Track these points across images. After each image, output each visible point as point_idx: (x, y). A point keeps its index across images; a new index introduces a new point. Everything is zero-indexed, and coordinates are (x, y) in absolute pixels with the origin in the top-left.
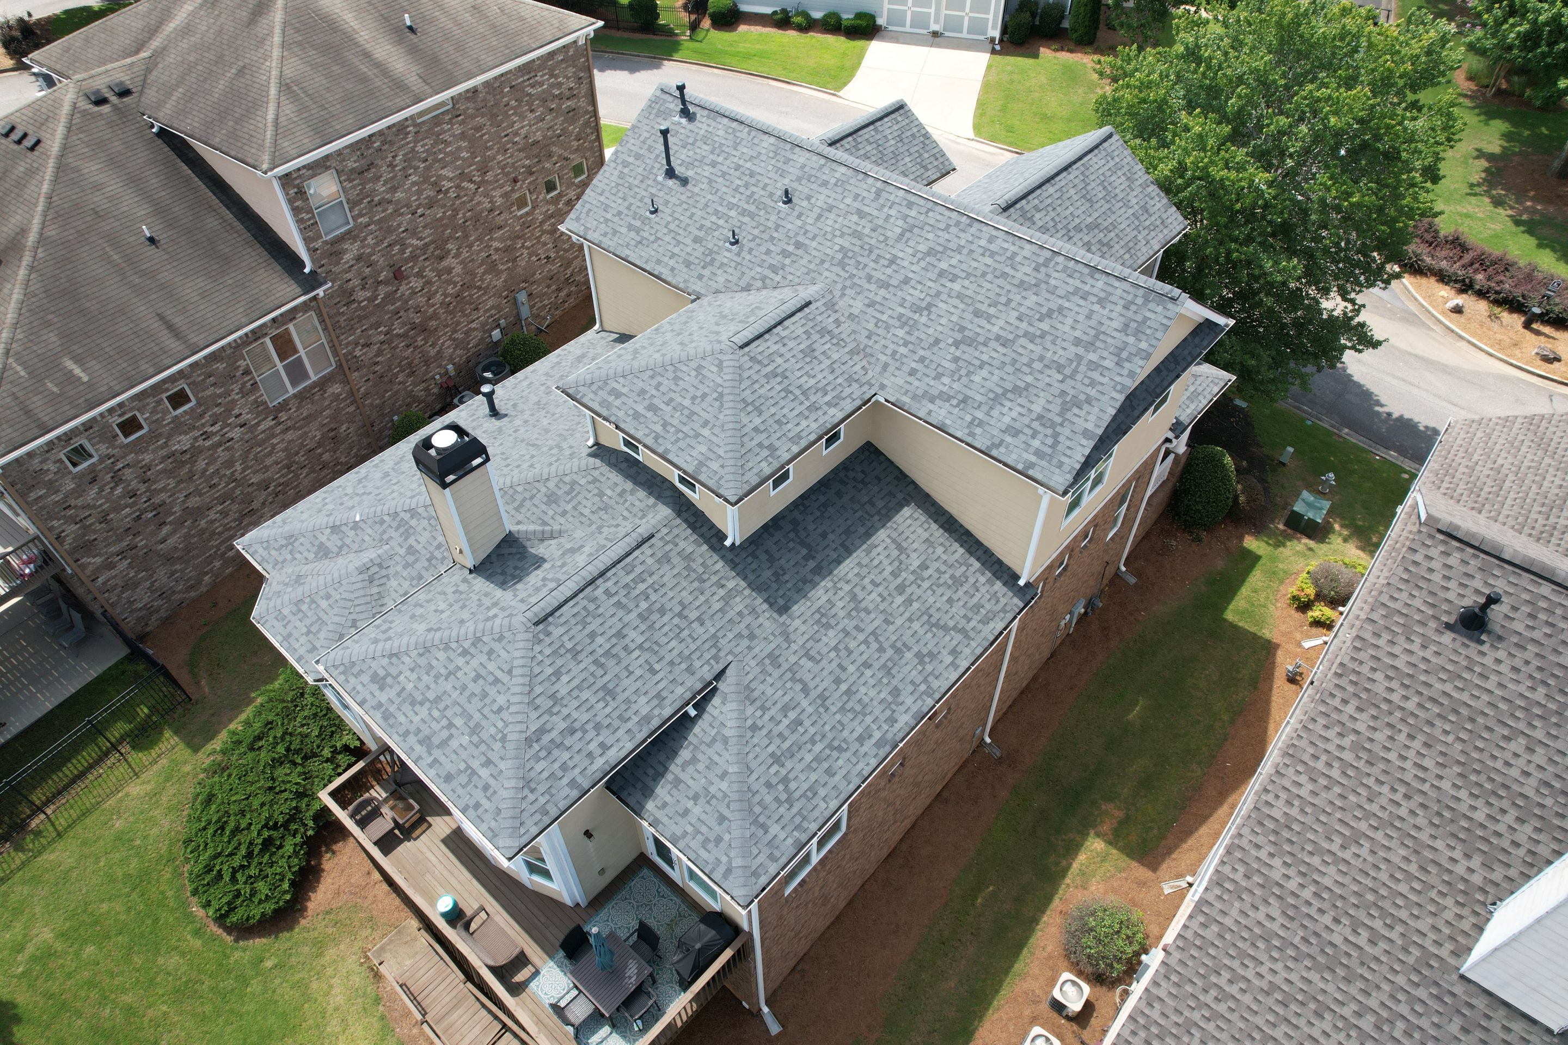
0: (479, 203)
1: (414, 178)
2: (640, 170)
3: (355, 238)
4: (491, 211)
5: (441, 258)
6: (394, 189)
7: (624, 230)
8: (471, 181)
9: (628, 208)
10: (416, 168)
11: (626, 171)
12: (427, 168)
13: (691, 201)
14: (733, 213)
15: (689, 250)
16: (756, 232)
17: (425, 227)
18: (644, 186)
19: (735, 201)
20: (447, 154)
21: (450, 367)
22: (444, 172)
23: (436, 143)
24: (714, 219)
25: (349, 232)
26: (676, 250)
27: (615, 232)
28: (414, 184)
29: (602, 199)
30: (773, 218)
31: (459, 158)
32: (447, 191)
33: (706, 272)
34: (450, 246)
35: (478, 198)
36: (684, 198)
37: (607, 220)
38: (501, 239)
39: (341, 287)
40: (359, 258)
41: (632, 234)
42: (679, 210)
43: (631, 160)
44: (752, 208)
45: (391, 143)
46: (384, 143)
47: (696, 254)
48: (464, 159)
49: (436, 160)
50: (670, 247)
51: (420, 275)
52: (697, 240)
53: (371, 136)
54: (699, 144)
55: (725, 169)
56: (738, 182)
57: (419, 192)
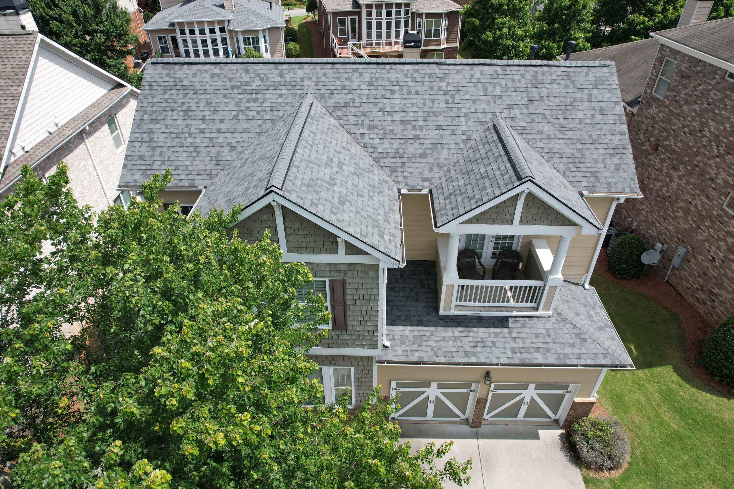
0: (711, 166)
1: (696, 107)
3: (658, 107)
4: (711, 179)
5: (674, 168)
6: (687, 102)
8: (718, 147)
10: (702, 104)
12: (706, 110)
17: (681, 141)
20: (720, 114)
21: (636, 224)
22: (711, 123)
23: (721, 100)
25: (658, 100)
28: (695, 111)
31: (723, 124)
32: (704, 136)
34: (681, 167)
35: (711, 162)
38: (703, 203)
39: (640, 121)
40: (653, 118)
45: (704, 76)
46: (702, 71)
48: (725, 129)
49: (713, 111)
51: (662, 161)
53: (701, 61)
57: (693, 119)
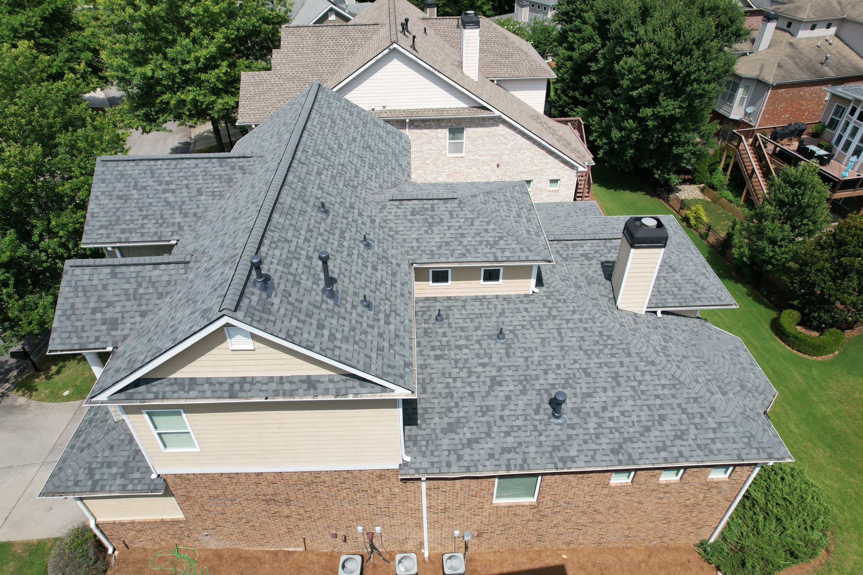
2: (334, 321)
7: (392, 327)
9: (372, 327)
11: (339, 336)
13: (347, 274)
14: (346, 244)
15: (384, 274)
16: (354, 230)
18: (348, 316)
19: (336, 243)
24: (355, 257)
26: (388, 282)
27: (397, 336)
29: (374, 355)
30: (339, 219)
33: (394, 261)
36: (346, 280)
37: (391, 346)
41: (392, 319)
42: (357, 283)
43: (326, 332)
44: (337, 232)
47: (385, 268)
50: (389, 287)
52: (375, 268)
54: (293, 271)
55: (311, 249)
56: (320, 240)
